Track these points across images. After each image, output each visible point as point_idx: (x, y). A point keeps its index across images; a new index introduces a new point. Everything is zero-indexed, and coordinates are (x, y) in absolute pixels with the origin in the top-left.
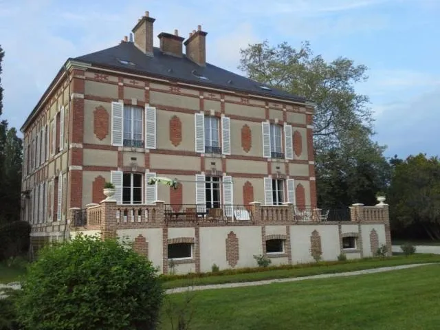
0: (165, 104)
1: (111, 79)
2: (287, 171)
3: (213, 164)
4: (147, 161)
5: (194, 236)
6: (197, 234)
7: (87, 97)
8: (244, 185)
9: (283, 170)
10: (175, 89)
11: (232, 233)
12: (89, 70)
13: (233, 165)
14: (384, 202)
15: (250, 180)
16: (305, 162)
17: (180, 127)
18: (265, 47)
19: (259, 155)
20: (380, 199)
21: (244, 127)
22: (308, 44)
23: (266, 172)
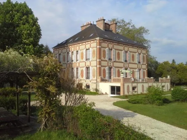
0: (117, 48)
1: (106, 42)
3: (126, 65)
4: (113, 64)
7: (101, 47)
8: (132, 71)
12: (102, 40)
14: (170, 77)
16: (145, 65)
17: (119, 55)
18: (117, 20)
19: (135, 63)
20: (169, 76)
21: (132, 54)
22: (131, 21)
23: (137, 67)
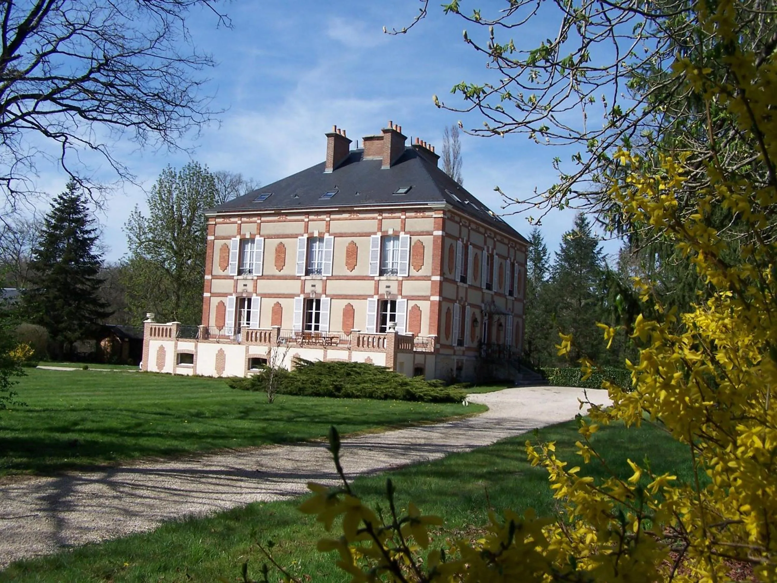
0: (272, 233)
1: (233, 220)
2: (400, 291)
3: (313, 286)
4: (255, 287)
5: (193, 349)
6: (196, 347)
7: (216, 238)
8: (344, 307)
9: (394, 290)
10: (283, 218)
11: (221, 349)
12: (218, 216)
13: (333, 287)
15: (352, 302)
16: (426, 278)
17: (285, 252)
19: (365, 274)
21: (349, 244)
23: (371, 292)
